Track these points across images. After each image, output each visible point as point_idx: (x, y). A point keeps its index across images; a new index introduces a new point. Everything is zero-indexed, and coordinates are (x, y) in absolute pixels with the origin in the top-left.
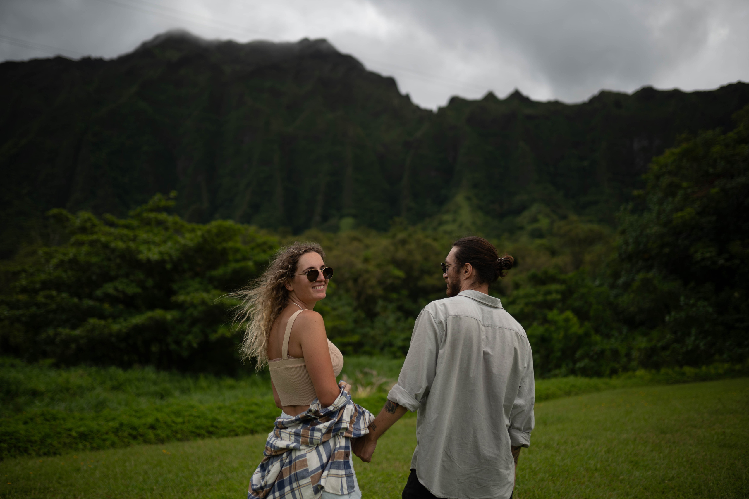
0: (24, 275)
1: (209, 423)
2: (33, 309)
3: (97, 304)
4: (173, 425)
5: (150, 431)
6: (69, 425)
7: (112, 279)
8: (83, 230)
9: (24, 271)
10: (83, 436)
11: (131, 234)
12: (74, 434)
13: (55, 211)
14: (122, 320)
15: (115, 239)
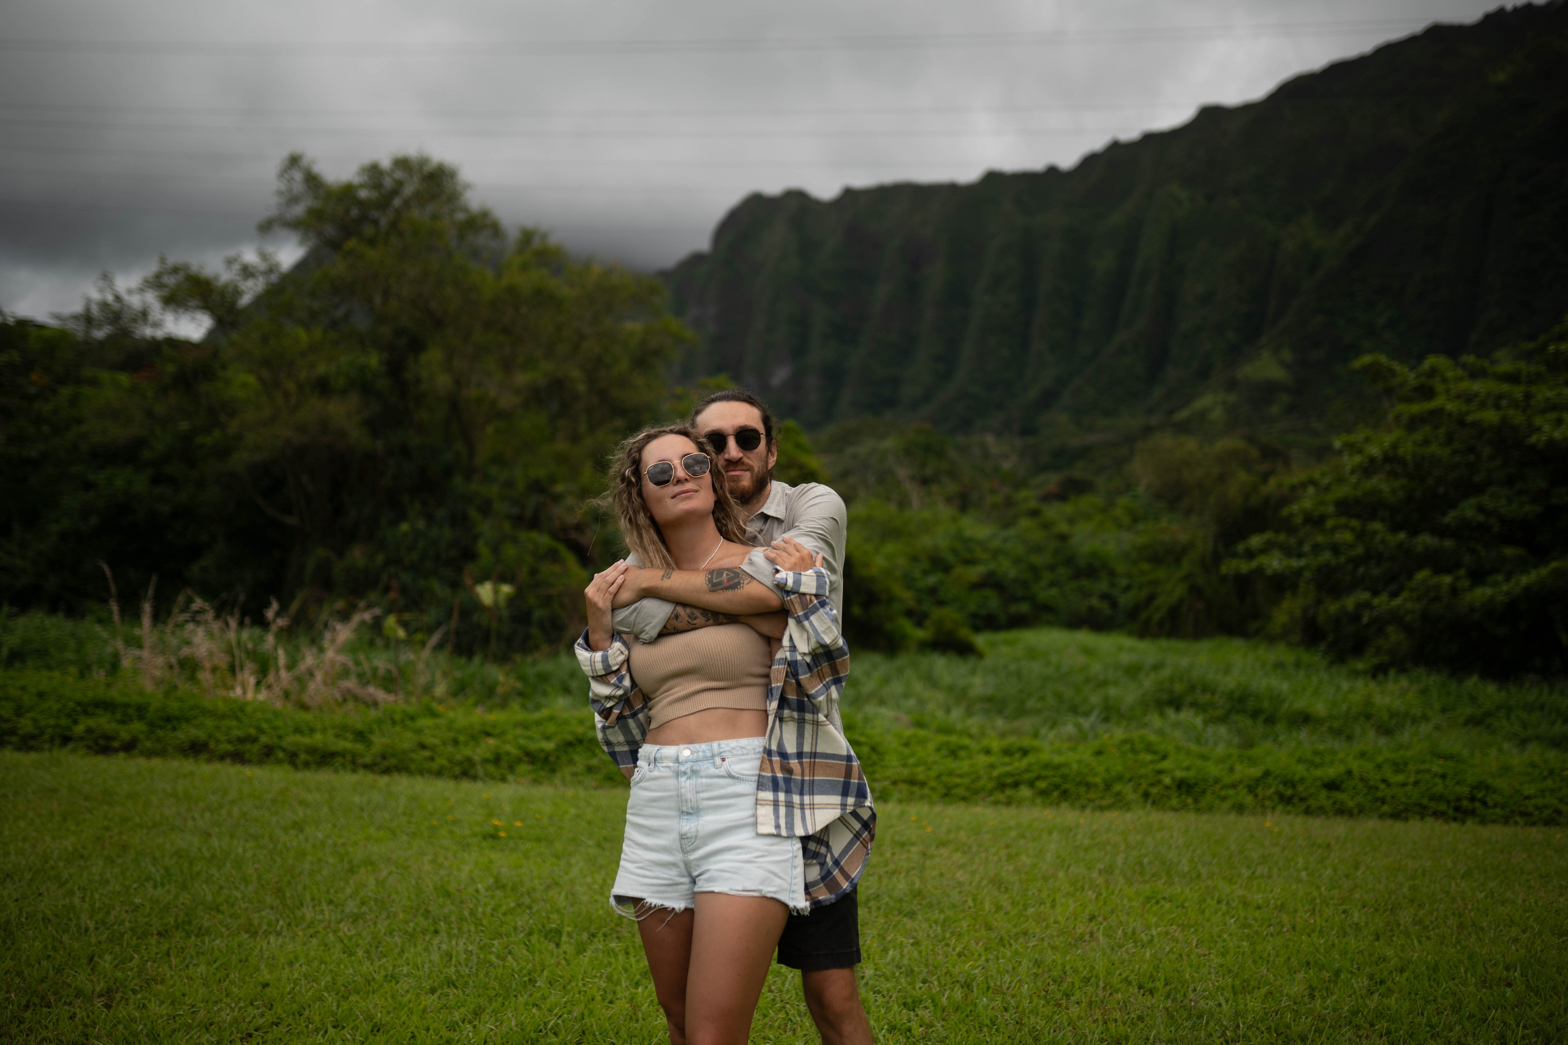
0: (1311, 490)
1: (1465, 790)
2: (1326, 556)
3: (1448, 543)
4: (1382, 786)
5: (1324, 793)
6: (1165, 765)
7: (1479, 489)
8: (1426, 392)
9: (1312, 482)
10: (1184, 786)
11: (1518, 392)
12: (1167, 780)
13: (1366, 359)
14: (1500, 578)
15: (1483, 405)
